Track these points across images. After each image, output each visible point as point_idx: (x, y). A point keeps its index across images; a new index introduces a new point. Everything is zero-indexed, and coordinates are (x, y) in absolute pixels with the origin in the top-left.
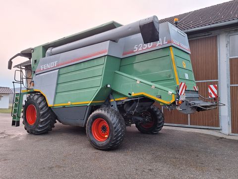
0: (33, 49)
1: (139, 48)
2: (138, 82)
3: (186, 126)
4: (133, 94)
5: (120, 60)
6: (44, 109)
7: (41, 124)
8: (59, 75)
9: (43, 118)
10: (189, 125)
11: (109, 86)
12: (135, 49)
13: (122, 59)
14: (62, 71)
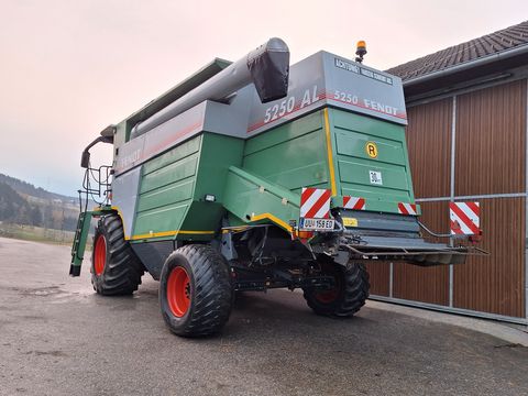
0: (115, 128)
1: (272, 113)
2: (262, 190)
3: (445, 308)
4: (254, 218)
5: (243, 142)
6: (117, 244)
7: (111, 275)
8: (142, 176)
9: (114, 263)
10: (450, 308)
11: (210, 198)
12: (267, 118)
13: (246, 140)
14: (149, 168)
